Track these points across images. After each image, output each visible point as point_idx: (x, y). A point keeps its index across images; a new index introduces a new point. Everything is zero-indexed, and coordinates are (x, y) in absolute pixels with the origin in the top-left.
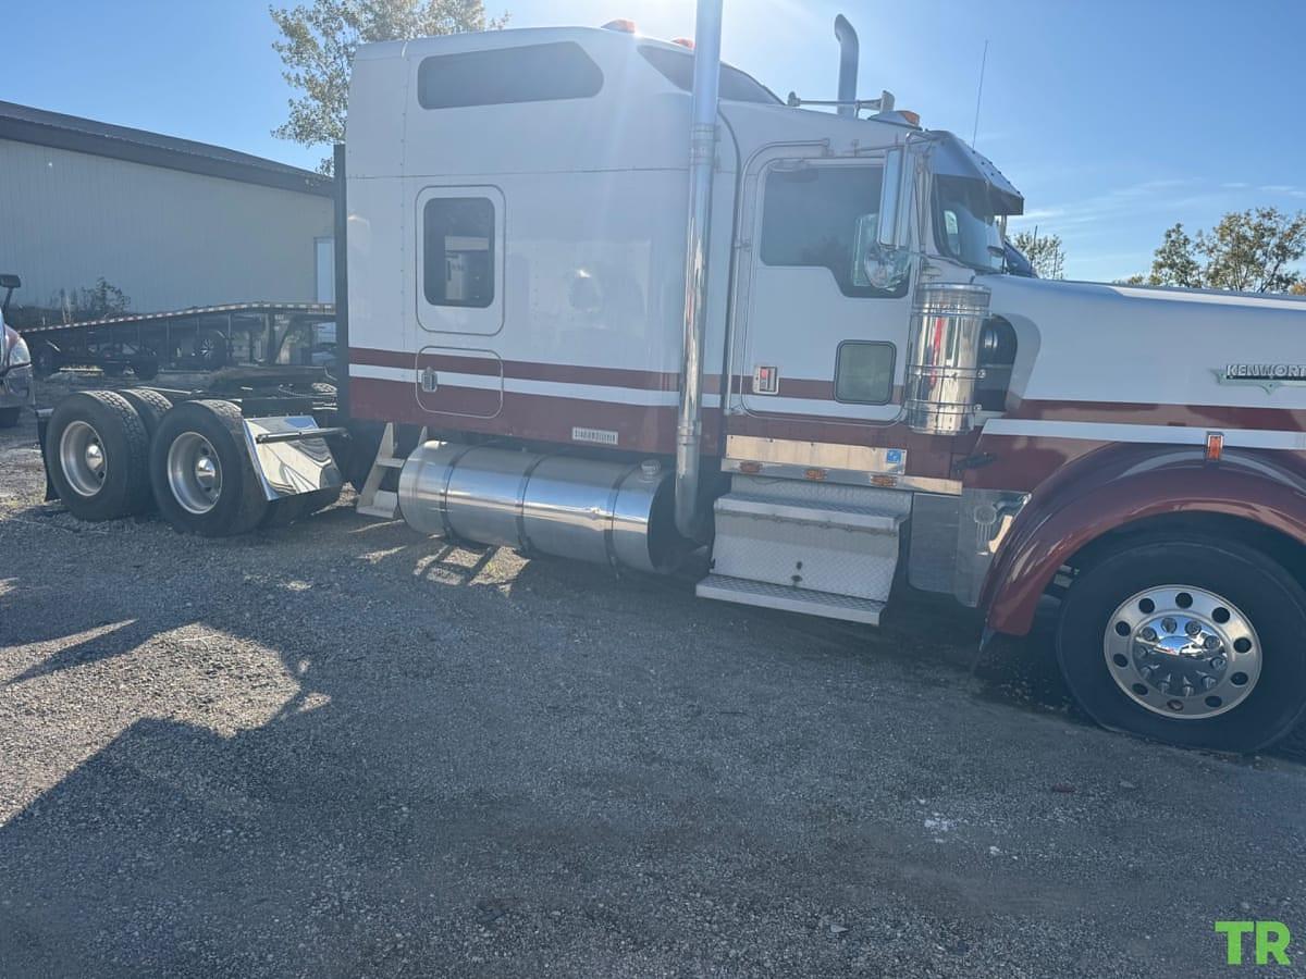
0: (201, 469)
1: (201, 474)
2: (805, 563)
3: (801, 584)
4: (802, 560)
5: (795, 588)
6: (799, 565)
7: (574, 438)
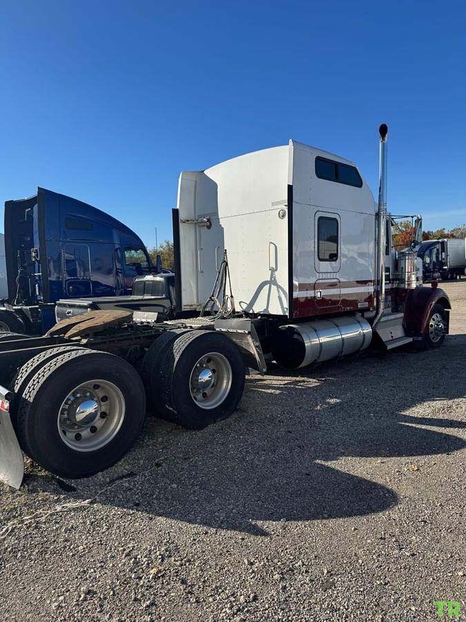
3: (394, 338)
4: (391, 331)
5: (394, 340)
6: (391, 333)
7: (359, 307)
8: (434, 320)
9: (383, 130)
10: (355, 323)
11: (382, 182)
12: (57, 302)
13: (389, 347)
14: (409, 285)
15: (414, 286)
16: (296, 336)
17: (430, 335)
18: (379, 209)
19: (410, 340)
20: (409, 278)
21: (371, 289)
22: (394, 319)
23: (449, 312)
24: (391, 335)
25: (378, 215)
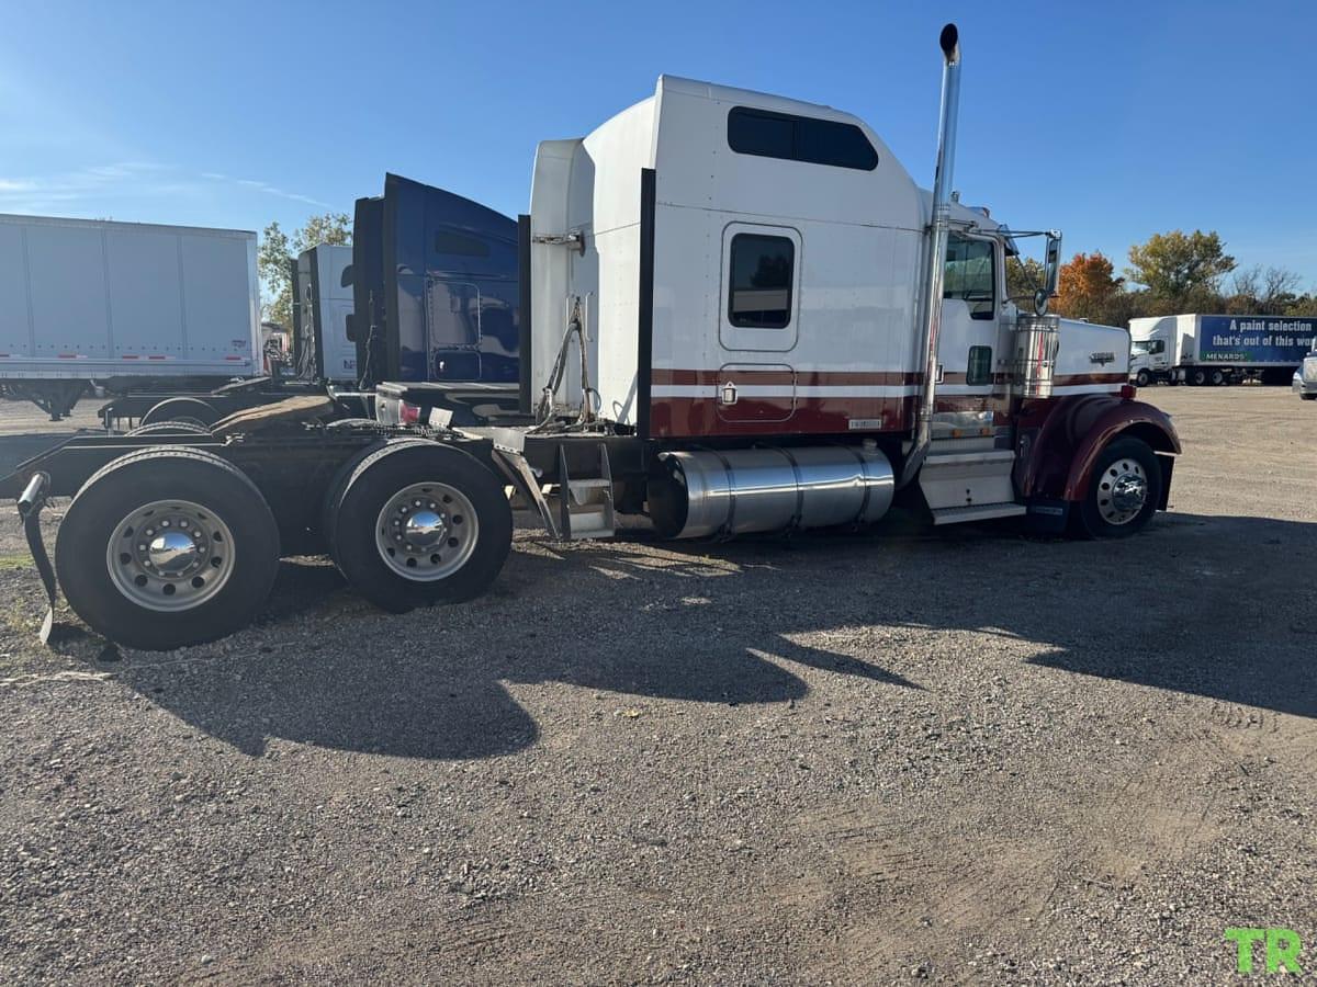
0: (409, 528)
1: (408, 531)
2: (971, 489)
3: (973, 503)
4: (968, 488)
5: (969, 506)
6: (968, 491)
7: (850, 427)
8: (1114, 473)
9: (949, 38)
10: (854, 463)
11: (942, 155)
12: (378, 387)
13: (940, 520)
14: (1033, 388)
15: (1044, 392)
16: (676, 475)
17: (1101, 508)
18: (934, 217)
19: (1021, 510)
20: (1035, 372)
21: (900, 391)
22: (981, 463)
23: (1173, 458)
24: (966, 496)
25: (928, 230)
